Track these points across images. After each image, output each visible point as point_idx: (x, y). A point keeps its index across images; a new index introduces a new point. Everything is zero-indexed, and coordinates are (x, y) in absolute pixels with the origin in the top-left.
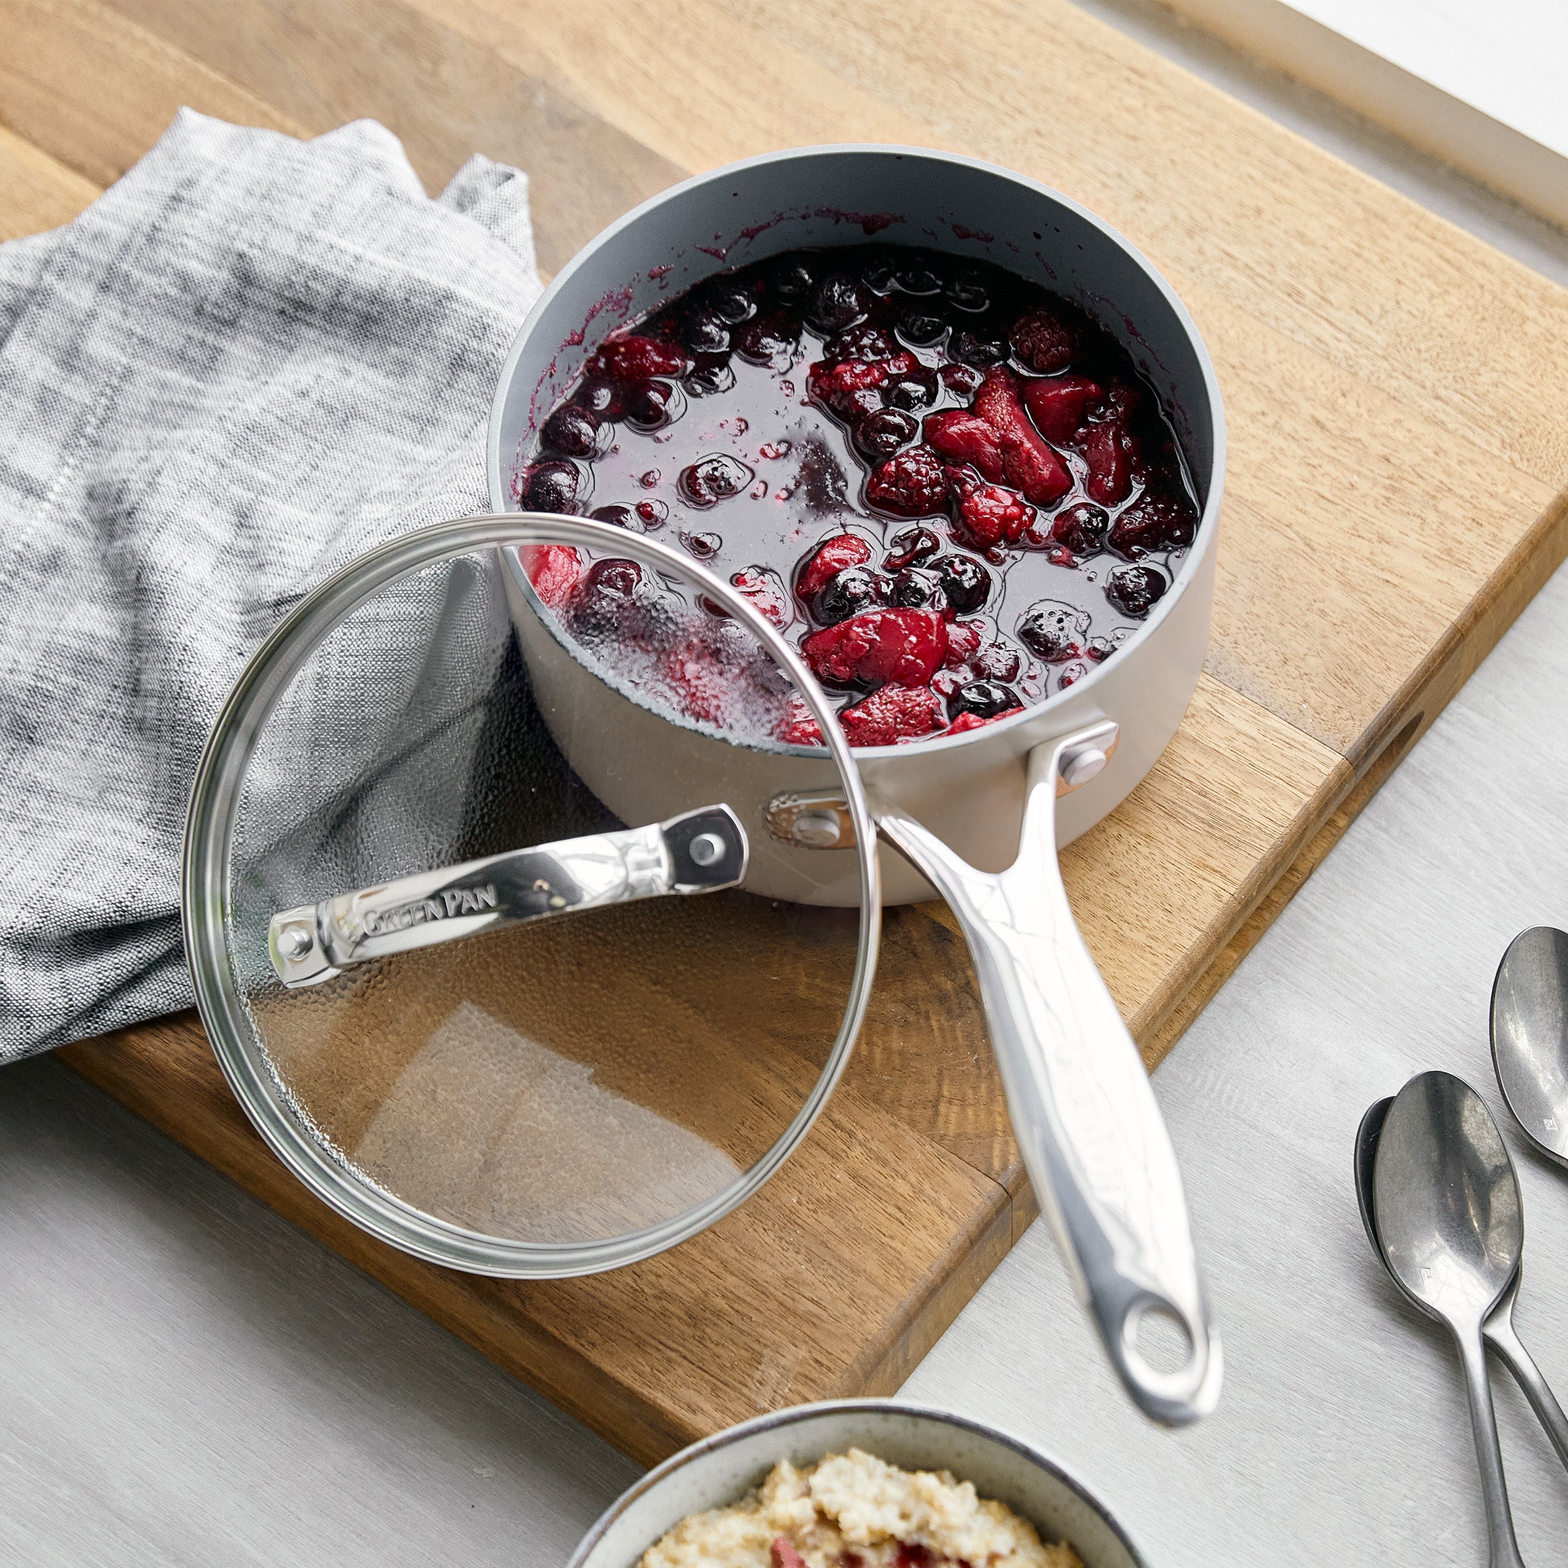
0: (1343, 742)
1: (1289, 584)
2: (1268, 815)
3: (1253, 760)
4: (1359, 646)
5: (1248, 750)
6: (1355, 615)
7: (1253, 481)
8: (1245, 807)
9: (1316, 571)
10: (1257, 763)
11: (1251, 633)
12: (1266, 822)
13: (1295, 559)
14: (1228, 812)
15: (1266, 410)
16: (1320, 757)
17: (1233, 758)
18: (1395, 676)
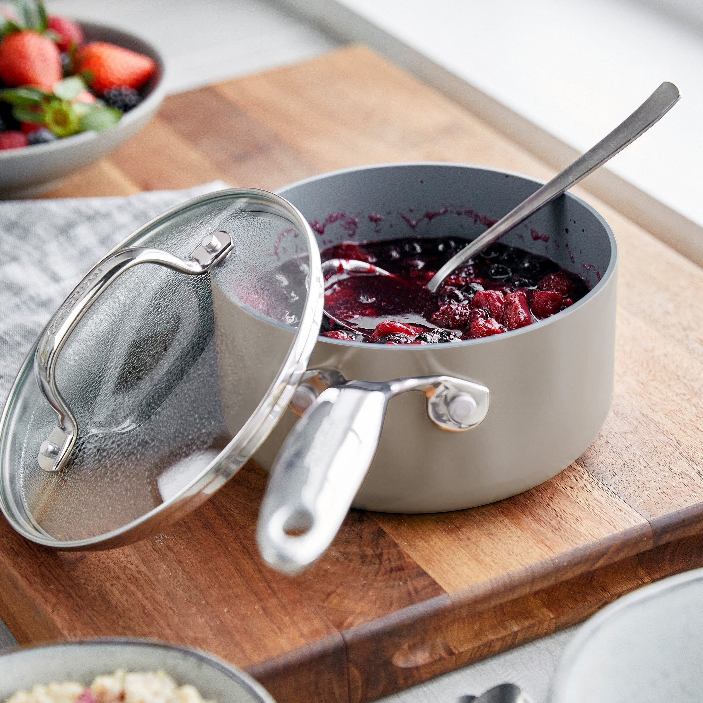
0: (650, 516)
1: (659, 454)
2: (591, 532)
3: (596, 511)
4: (683, 484)
5: (596, 506)
6: (688, 473)
7: (663, 416)
8: (580, 527)
9: (677, 453)
10: (598, 512)
11: (626, 466)
12: (587, 534)
13: (668, 446)
14: (569, 526)
15: (686, 393)
16: (634, 519)
17: (586, 508)
18: (696, 498)
